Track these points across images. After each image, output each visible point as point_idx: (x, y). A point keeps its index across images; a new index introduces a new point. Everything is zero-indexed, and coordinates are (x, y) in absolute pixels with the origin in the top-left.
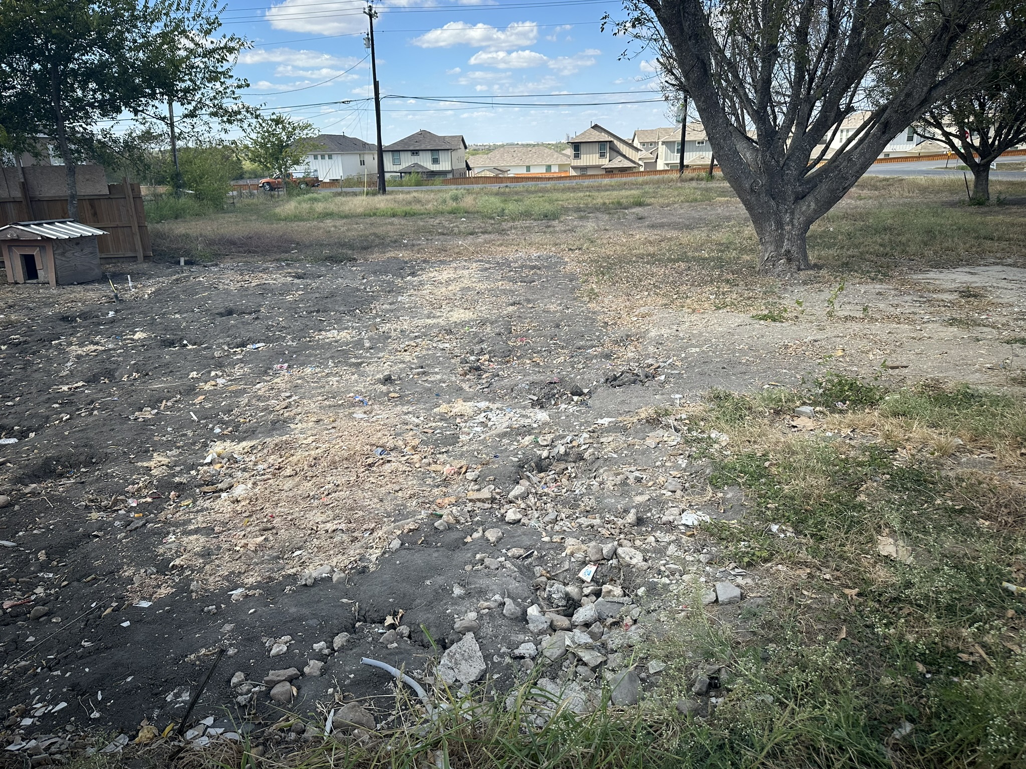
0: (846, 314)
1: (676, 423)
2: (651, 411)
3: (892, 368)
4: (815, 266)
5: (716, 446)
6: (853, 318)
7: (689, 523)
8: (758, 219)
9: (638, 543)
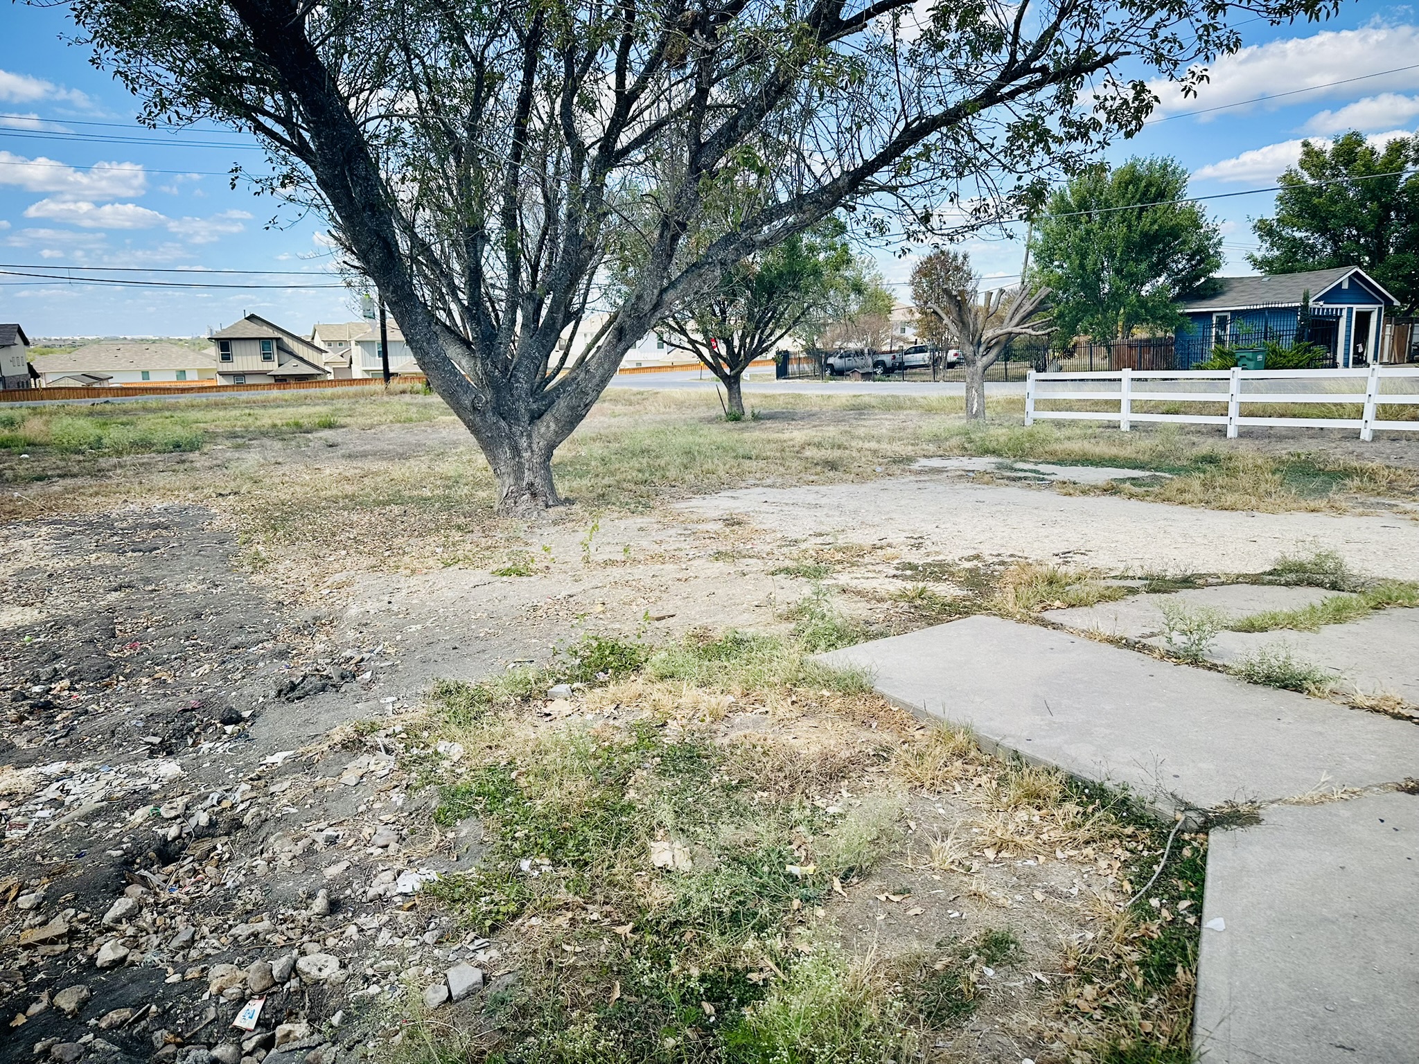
0: (606, 557)
1: (387, 741)
2: (349, 730)
3: (659, 619)
4: (567, 500)
5: (446, 764)
6: (613, 563)
7: (408, 890)
8: (489, 445)
9: (331, 942)
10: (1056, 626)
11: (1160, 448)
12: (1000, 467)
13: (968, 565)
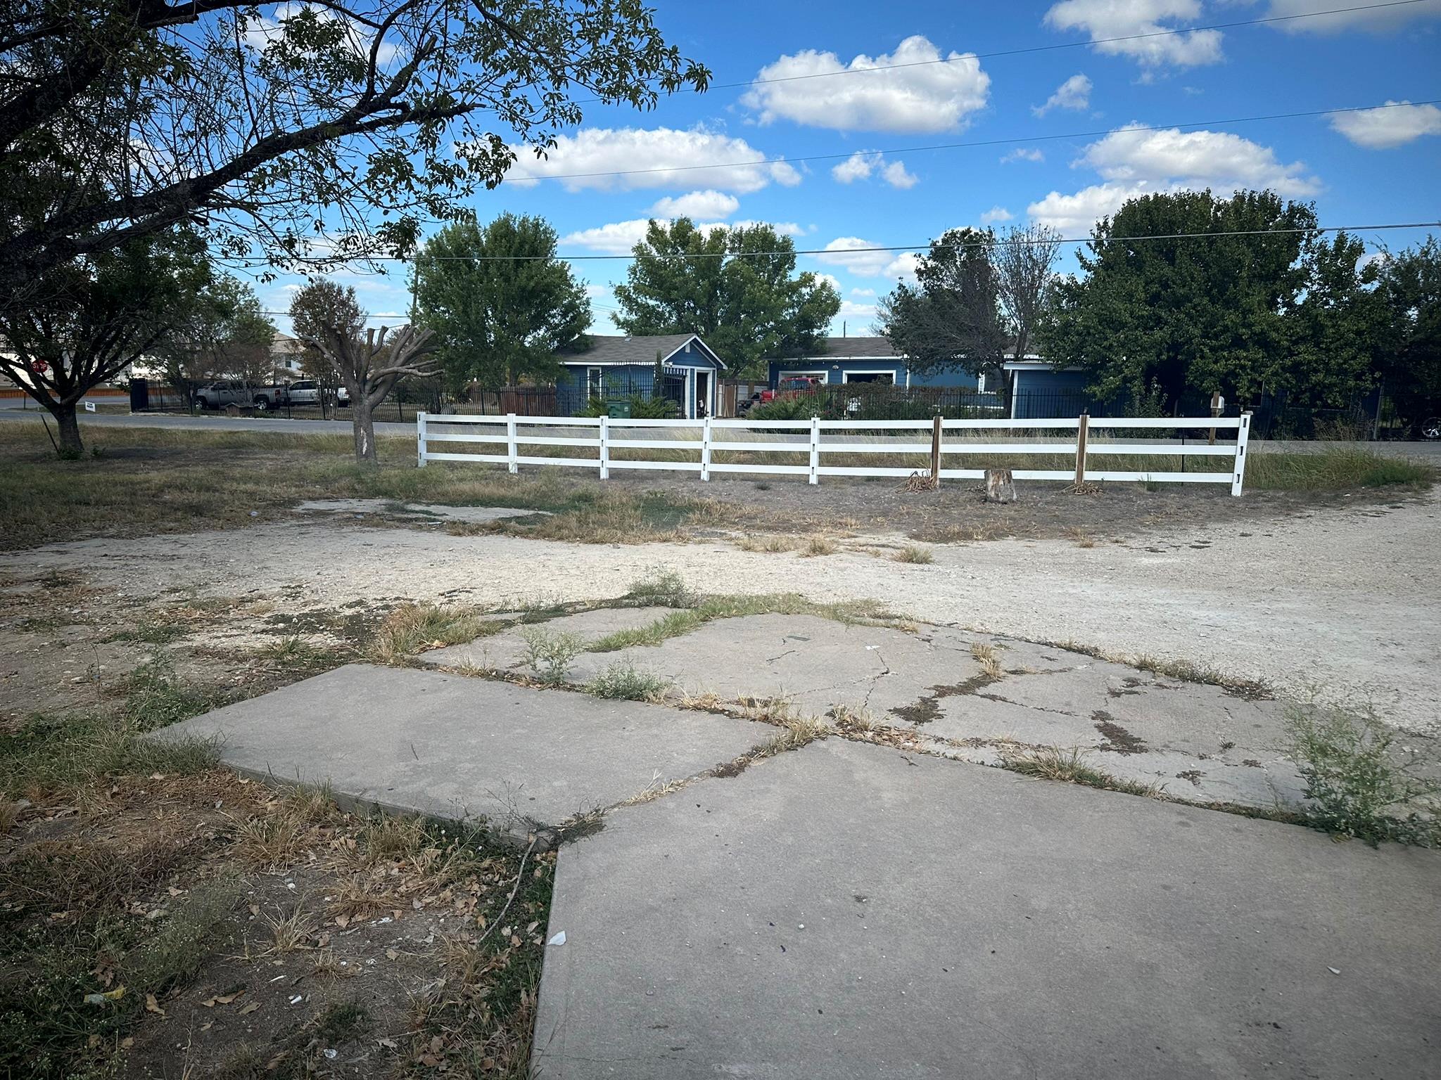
10: (430, 667)
11: (544, 488)
12: (391, 508)
13: (349, 612)
